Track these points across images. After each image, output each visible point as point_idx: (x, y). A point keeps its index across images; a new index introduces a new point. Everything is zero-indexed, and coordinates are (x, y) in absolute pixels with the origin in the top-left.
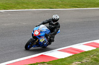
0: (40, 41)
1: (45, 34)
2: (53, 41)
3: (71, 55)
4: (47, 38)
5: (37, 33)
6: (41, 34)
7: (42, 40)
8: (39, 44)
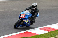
0: (25, 22)
1: (29, 17)
2: (34, 22)
3: (47, 32)
4: (30, 20)
5: (23, 16)
6: (26, 17)
7: (26, 21)
8: (24, 24)
